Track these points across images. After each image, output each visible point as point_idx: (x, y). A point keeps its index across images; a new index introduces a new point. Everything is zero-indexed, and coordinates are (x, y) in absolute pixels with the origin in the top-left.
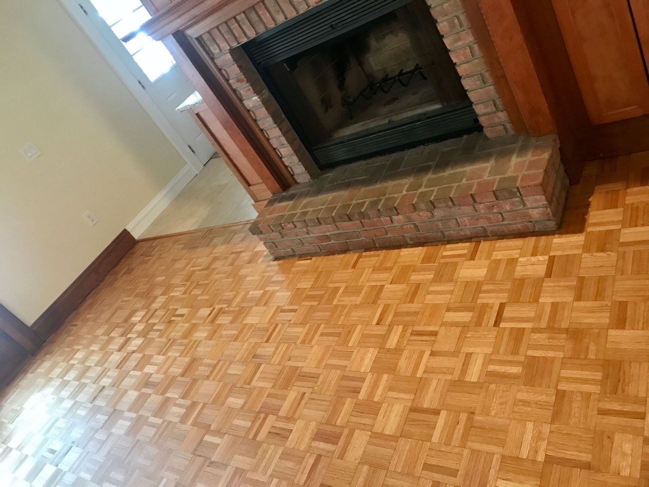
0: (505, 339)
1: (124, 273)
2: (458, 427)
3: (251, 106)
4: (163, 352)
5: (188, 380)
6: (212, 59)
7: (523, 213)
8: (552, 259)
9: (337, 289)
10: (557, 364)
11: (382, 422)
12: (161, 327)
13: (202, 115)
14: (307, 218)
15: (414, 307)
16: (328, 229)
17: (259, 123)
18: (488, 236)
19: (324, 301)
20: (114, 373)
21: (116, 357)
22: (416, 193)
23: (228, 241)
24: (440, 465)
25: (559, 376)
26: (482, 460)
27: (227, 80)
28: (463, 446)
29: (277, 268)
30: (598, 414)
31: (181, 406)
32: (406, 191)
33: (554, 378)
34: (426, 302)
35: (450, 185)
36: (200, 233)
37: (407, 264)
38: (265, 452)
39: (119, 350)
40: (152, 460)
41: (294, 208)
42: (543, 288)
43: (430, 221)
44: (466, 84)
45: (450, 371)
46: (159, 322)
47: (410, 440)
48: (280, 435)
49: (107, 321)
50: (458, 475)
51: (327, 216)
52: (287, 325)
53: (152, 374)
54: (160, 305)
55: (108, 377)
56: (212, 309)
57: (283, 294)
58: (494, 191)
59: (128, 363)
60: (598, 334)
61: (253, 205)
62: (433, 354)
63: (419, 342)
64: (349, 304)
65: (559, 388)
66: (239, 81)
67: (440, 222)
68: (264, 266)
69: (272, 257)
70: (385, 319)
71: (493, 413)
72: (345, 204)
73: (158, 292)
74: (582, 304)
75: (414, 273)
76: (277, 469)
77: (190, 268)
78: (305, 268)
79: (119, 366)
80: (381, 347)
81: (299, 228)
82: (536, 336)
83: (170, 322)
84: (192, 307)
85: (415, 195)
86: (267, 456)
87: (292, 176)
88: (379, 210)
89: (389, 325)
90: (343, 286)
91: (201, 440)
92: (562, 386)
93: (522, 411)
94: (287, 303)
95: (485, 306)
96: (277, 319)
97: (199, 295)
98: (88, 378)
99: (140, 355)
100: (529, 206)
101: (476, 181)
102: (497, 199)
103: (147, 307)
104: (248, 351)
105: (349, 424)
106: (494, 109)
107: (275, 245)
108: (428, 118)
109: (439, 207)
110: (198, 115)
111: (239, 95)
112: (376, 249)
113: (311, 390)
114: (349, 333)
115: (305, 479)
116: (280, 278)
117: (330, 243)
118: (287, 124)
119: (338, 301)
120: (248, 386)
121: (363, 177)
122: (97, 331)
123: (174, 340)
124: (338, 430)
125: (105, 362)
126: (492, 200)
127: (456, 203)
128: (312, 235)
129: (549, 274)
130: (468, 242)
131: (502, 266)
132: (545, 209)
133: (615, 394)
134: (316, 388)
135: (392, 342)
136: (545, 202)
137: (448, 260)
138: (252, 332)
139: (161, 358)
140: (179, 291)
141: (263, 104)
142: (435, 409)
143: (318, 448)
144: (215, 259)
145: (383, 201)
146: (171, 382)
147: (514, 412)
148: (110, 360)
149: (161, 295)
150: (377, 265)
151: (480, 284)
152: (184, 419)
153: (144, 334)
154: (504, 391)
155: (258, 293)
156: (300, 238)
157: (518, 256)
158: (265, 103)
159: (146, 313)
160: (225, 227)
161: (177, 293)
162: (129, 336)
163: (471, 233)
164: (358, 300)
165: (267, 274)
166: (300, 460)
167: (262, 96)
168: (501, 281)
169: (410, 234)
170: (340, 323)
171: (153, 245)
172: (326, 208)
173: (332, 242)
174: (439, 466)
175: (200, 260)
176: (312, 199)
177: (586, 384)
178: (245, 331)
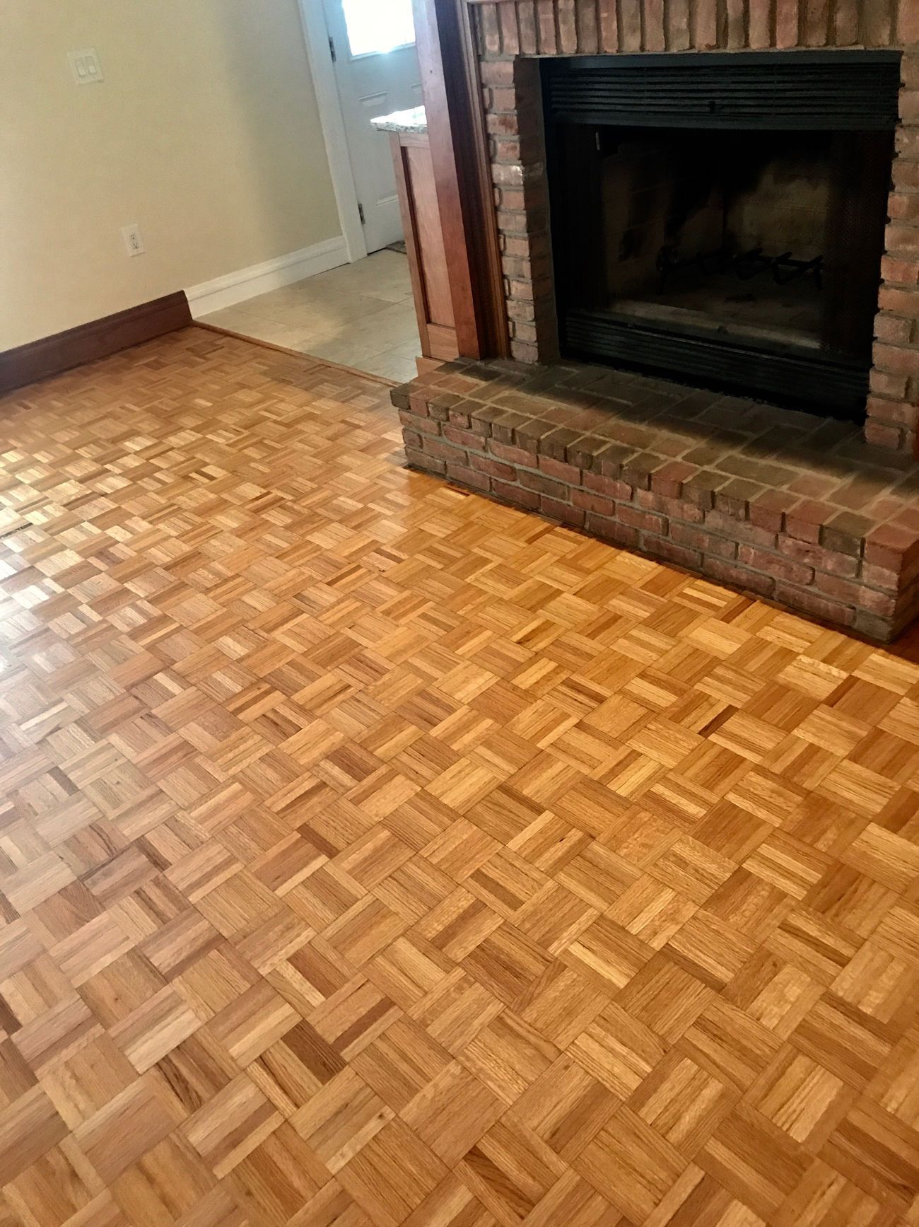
0: (706, 759)
1: (147, 365)
2: (559, 845)
3: (502, 178)
4: (150, 519)
5: (172, 578)
6: (479, 58)
7: (849, 587)
8: (851, 682)
9: (486, 561)
10: (763, 832)
11: (446, 783)
12: (169, 480)
13: (411, 155)
14: (497, 421)
15: (589, 645)
16: (520, 458)
17: (502, 218)
18: (773, 599)
19: (453, 568)
20: (55, 511)
21: (71, 489)
22: (696, 469)
23: (345, 399)
24: (500, 882)
25: (754, 850)
26: (568, 907)
27: (485, 112)
28: (551, 873)
29: (404, 481)
30: (779, 927)
31: (141, 611)
32: (684, 458)
33: (746, 849)
34: (614, 647)
35: (758, 483)
36: (304, 363)
37: (618, 577)
38: (243, 739)
39: (82, 481)
40: (58, 668)
41: (483, 394)
42: (811, 717)
43: (693, 528)
44: (881, 326)
45: (592, 763)
46: (167, 469)
47: (475, 828)
48: (279, 727)
49: (82, 426)
50: (520, 910)
51: (530, 435)
52: (376, 575)
53: (117, 542)
54: (183, 443)
55: (44, 513)
56: (265, 491)
57: (394, 526)
58: (822, 526)
59: (85, 507)
60: (852, 822)
61: (418, 360)
62: (580, 726)
63: (570, 700)
64: (492, 592)
65: (744, 866)
66: (505, 123)
67: (708, 536)
68: (386, 466)
69: (404, 461)
70: (535, 641)
71: (623, 852)
72: (572, 429)
73: (189, 421)
74: (856, 768)
75: (621, 597)
76: (248, 772)
77: (260, 410)
78: (448, 504)
79: (70, 505)
80: (505, 679)
81: (475, 433)
82: (755, 778)
83: (186, 478)
84: (234, 472)
85: (692, 471)
86: (242, 748)
87: (509, 339)
88: (621, 466)
89: (537, 654)
90: (497, 561)
91: (150, 677)
92: (750, 866)
93: (669, 870)
94: (394, 542)
95: (703, 697)
96: (365, 558)
97: (255, 460)
98: (11, 498)
99: (113, 506)
100: (865, 581)
101: (803, 498)
102: (821, 543)
103: (160, 437)
104: (291, 584)
105: (394, 761)
106: (903, 395)
107: (421, 441)
108: (787, 356)
109: (720, 511)
110: (404, 150)
111: (491, 150)
112: (582, 531)
113: (362, 686)
114: (467, 635)
115: (284, 805)
116: (401, 499)
117: (513, 483)
118: (547, 246)
119: (476, 580)
120: (265, 635)
121: (625, 402)
122: (58, 434)
123: (179, 508)
124: (372, 762)
125: (50, 488)
126: (810, 540)
127: (752, 516)
128: (490, 455)
129: (832, 701)
130: (735, 592)
131: (767, 654)
132: (887, 598)
133: (823, 913)
134: (371, 687)
135: (526, 680)
136: (894, 587)
137: (686, 603)
138: (313, 558)
139: (144, 526)
140: (225, 437)
141: (524, 185)
142: (538, 804)
143: (327, 773)
144: (311, 417)
145: (636, 455)
146: (143, 569)
147: (656, 865)
148: (57, 487)
149: (192, 429)
150: (570, 556)
151: (716, 662)
152: (136, 634)
153: (134, 476)
154: (658, 830)
155: (352, 505)
156: (468, 450)
157: (802, 651)
158: (529, 187)
159: (154, 446)
160: (352, 374)
161: (219, 439)
162: (108, 466)
163: (748, 580)
164: (510, 593)
165: (382, 483)
166: (290, 776)
167: (531, 171)
168: (751, 673)
169: (650, 533)
170: (461, 613)
171: (218, 342)
172: (536, 420)
173: (517, 484)
174: (498, 884)
175: (282, 406)
176: (521, 394)
177: (788, 878)
178: (302, 551)
